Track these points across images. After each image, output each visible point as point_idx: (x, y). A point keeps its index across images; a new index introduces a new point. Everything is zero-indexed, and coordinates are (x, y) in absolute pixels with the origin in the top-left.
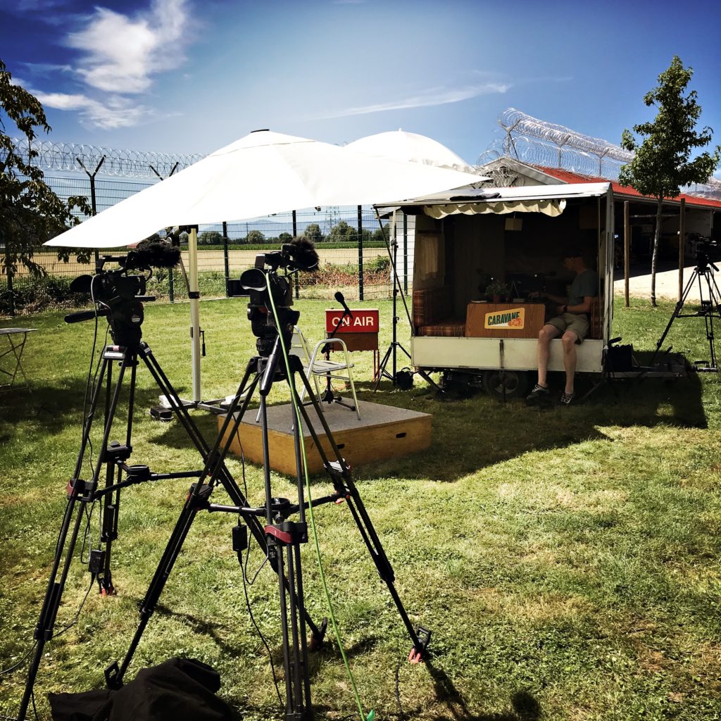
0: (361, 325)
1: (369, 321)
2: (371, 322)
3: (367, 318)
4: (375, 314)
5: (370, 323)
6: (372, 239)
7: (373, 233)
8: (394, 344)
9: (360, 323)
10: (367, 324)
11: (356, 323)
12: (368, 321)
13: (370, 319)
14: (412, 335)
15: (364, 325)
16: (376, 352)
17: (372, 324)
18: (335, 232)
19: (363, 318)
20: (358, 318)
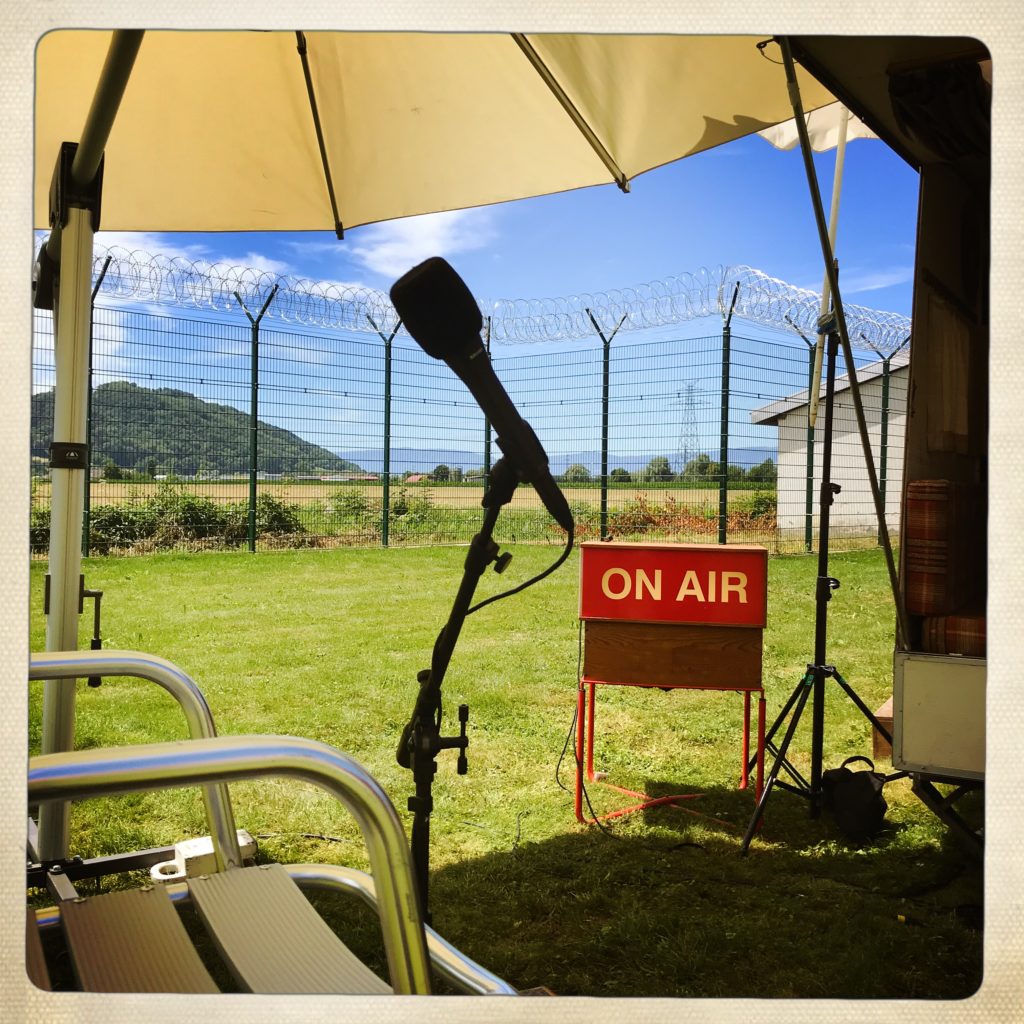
0: (701, 598)
1: (731, 586)
2: (740, 589)
3: (726, 576)
4: (755, 564)
5: (734, 595)
6: (745, 480)
7: (748, 471)
8: (819, 673)
9: (698, 592)
10: (725, 598)
11: (683, 593)
12: (726, 588)
13: (734, 581)
14: (899, 649)
15: (712, 598)
16: (755, 698)
17: (743, 599)
18: (690, 469)
19: (712, 575)
20: (691, 575)
